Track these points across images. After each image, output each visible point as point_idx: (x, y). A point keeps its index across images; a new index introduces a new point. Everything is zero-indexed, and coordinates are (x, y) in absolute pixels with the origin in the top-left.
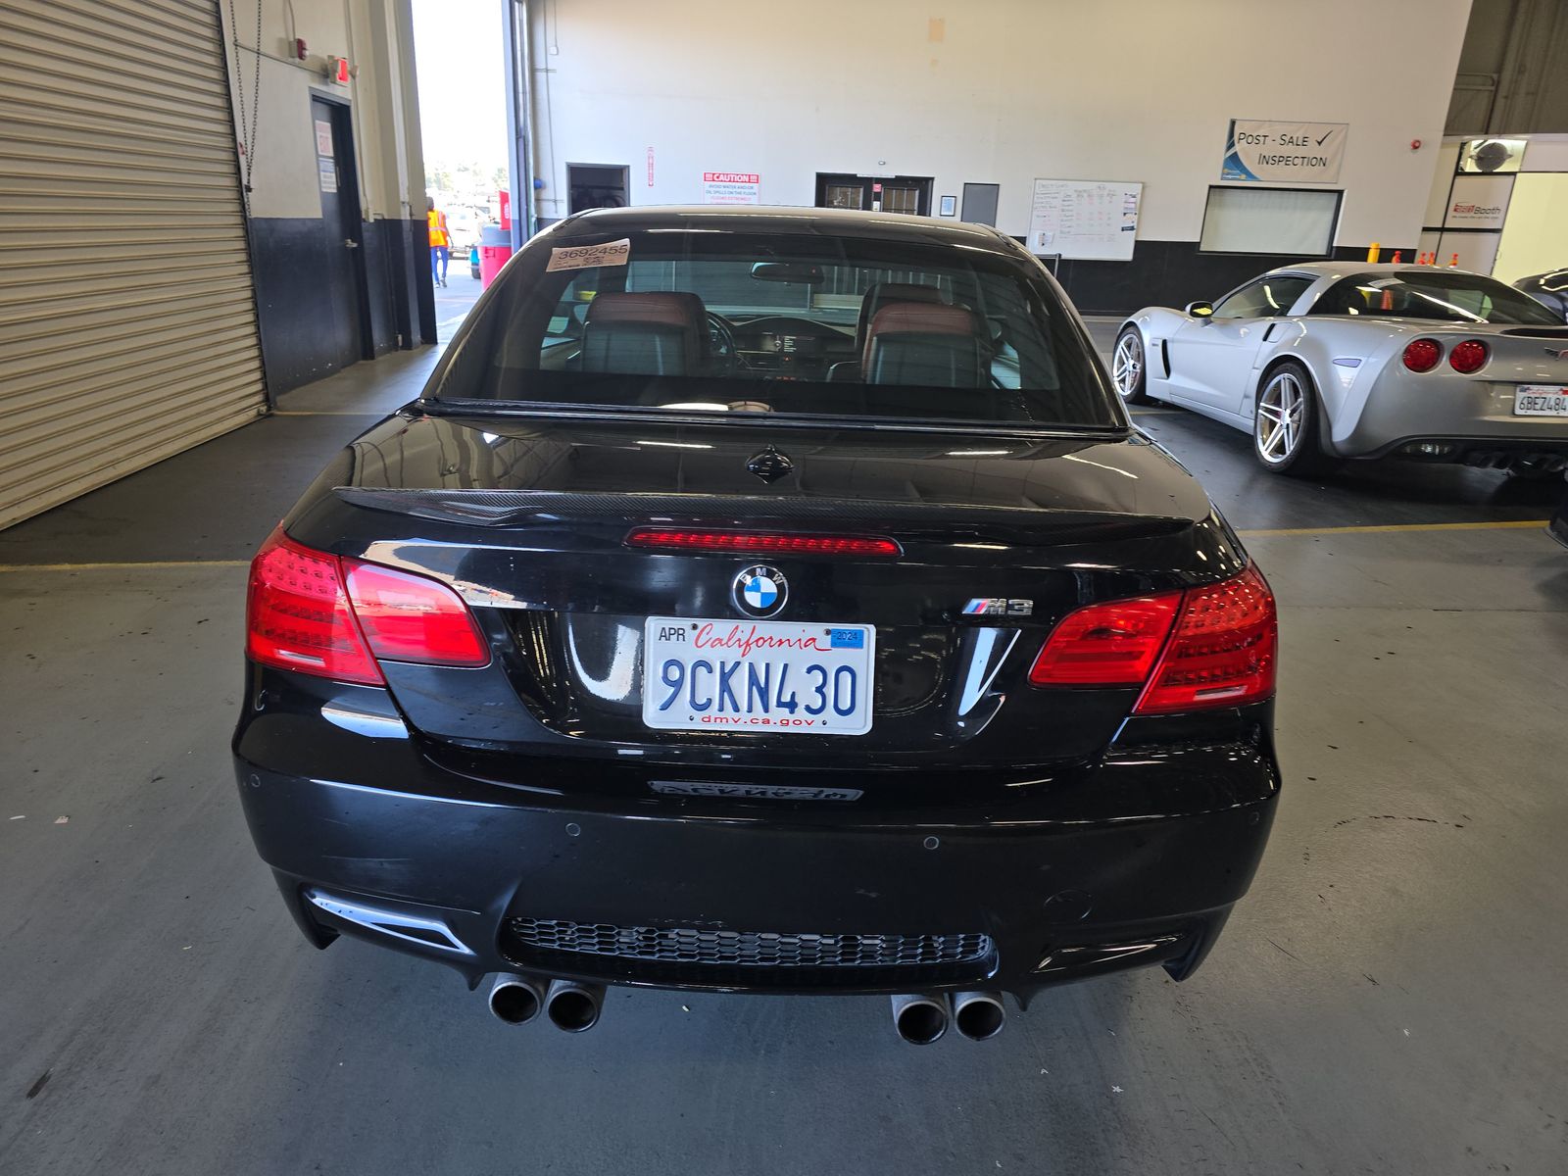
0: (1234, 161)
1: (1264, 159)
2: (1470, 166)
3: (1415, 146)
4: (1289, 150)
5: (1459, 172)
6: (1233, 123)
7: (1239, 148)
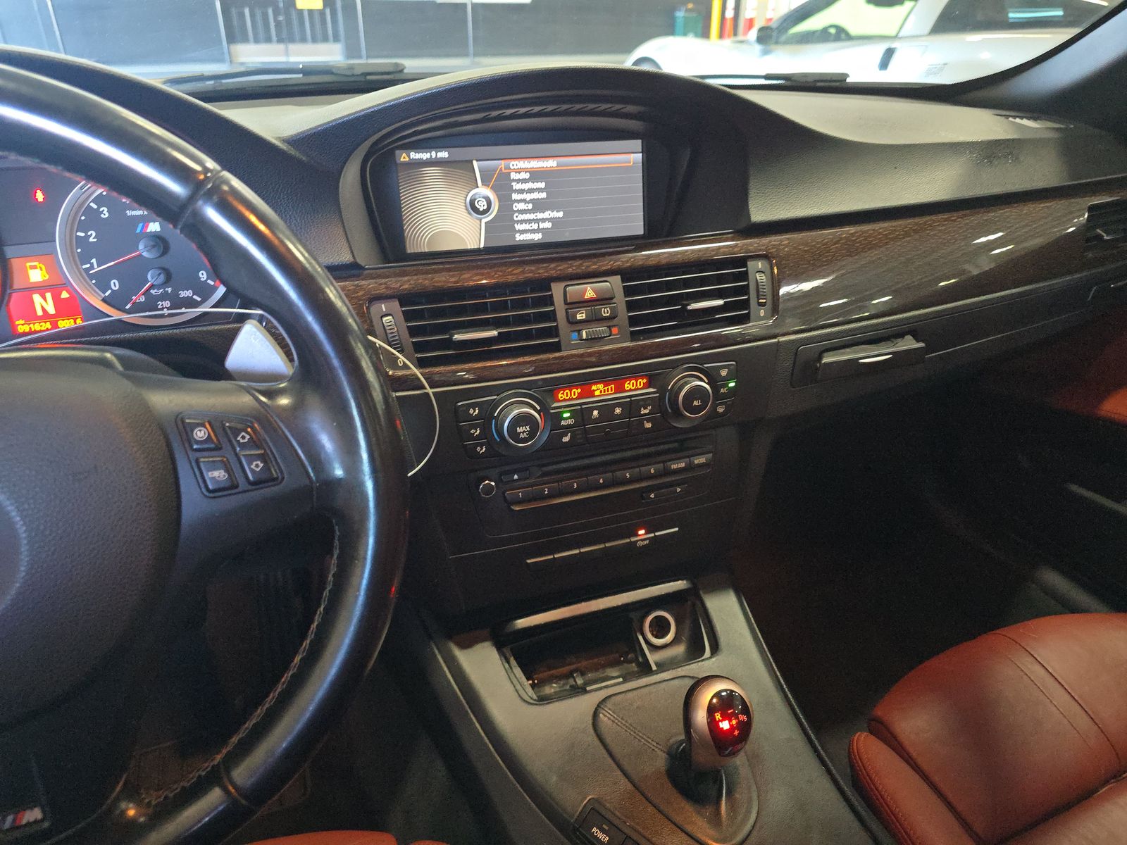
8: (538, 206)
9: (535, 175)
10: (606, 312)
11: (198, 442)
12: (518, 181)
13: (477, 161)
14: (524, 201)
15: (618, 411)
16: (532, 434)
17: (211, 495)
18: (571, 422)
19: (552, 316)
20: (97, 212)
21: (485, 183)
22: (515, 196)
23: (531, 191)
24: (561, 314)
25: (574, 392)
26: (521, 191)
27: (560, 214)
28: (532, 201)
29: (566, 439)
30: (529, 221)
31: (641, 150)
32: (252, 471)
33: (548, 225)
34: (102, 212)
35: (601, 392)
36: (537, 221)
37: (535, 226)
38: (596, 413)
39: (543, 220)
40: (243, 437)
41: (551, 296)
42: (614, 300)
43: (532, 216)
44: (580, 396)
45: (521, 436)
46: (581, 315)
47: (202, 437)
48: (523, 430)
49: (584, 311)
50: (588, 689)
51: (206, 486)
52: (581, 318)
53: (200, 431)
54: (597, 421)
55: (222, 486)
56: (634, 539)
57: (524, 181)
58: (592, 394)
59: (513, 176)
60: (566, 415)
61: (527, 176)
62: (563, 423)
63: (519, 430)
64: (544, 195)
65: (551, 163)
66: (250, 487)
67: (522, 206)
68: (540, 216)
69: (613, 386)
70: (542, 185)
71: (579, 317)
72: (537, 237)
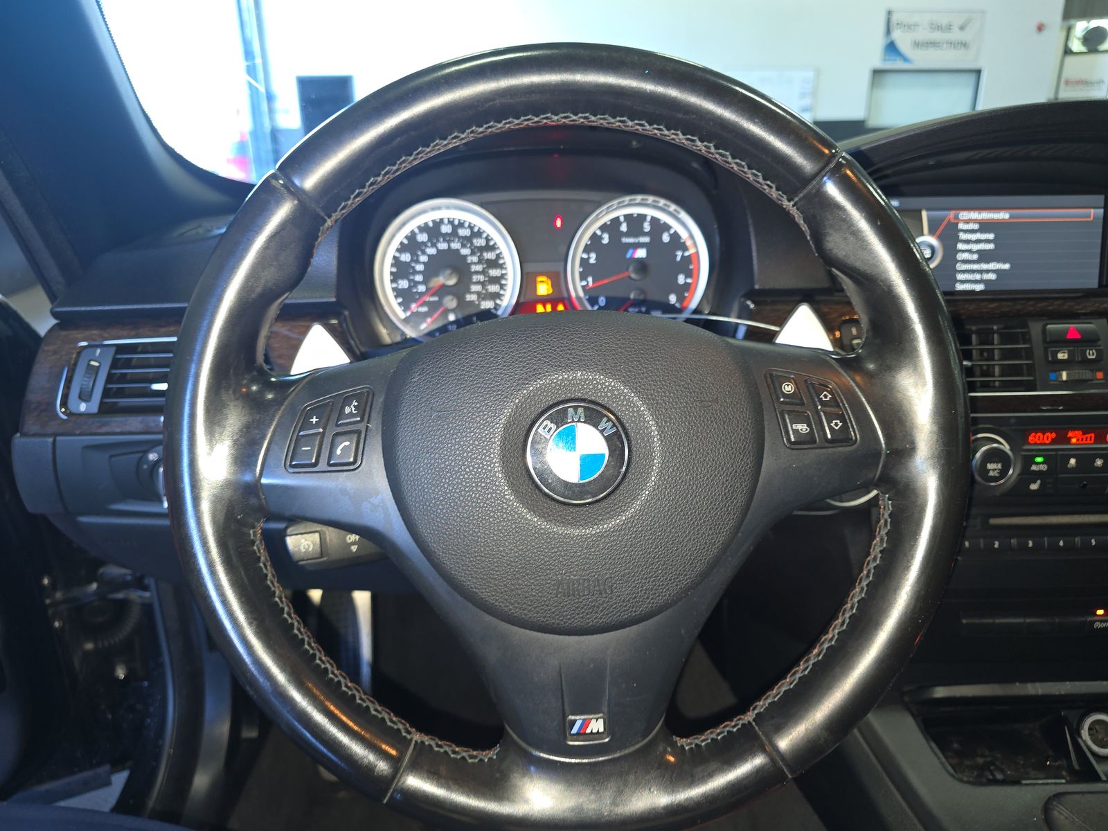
0: (891, 48)
1: (917, 45)
2: (1076, 46)
3: (1040, 28)
4: (937, 36)
5: (1067, 51)
6: (889, 13)
7: (897, 35)
8: (984, 257)
9: (985, 226)
10: (1091, 355)
11: (785, 395)
12: (966, 231)
13: (928, 210)
14: (970, 251)
15: (1099, 462)
16: (1003, 473)
17: (793, 447)
18: (1044, 468)
19: (1029, 354)
20: (600, 238)
21: (932, 232)
22: (960, 246)
23: (978, 241)
24: (1038, 352)
25: (1048, 437)
26: (968, 242)
27: (1007, 266)
28: (978, 252)
29: (1034, 487)
30: (972, 272)
31: (1102, 205)
32: (831, 429)
33: (992, 276)
34: (603, 239)
35: (1078, 440)
36: (981, 272)
37: (978, 277)
38: (1073, 461)
39: (988, 271)
40: (826, 396)
41: (1028, 333)
42: (1100, 343)
43: (975, 267)
44: (1054, 442)
45: (991, 474)
46: (1062, 355)
47: (789, 391)
48: (992, 467)
49: (1066, 351)
50: (1024, 782)
51: (789, 439)
52: (1063, 358)
53: (788, 385)
54: (1073, 470)
55: (803, 439)
56: (1090, 619)
57: (973, 231)
58: (1068, 441)
59: (961, 226)
60: (1039, 459)
61: (976, 227)
62: (1034, 468)
63: (990, 466)
64: (991, 246)
65: (1003, 215)
66: (827, 445)
67: (966, 256)
68: (985, 266)
69: (1093, 435)
70: (991, 236)
71: (1061, 356)
72: (979, 287)
